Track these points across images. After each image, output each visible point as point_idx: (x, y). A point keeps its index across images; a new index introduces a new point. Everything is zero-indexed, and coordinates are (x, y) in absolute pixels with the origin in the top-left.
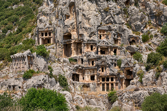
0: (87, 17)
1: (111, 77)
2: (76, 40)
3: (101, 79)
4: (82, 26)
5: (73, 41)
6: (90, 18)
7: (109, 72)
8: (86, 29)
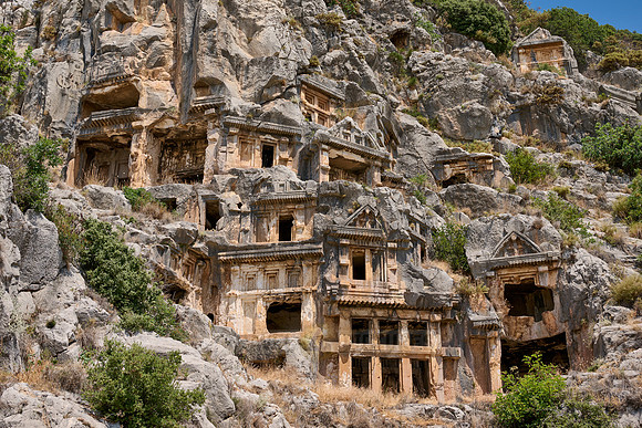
0: (243, 15)
1: (411, 315)
2: (166, 113)
3: (345, 324)
4: (219, 46)
5: (147, 121)
6: (259, 23)
7: (404, 284)
8: (236, 65)
